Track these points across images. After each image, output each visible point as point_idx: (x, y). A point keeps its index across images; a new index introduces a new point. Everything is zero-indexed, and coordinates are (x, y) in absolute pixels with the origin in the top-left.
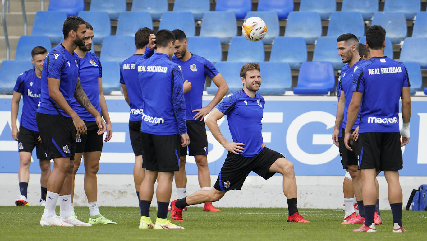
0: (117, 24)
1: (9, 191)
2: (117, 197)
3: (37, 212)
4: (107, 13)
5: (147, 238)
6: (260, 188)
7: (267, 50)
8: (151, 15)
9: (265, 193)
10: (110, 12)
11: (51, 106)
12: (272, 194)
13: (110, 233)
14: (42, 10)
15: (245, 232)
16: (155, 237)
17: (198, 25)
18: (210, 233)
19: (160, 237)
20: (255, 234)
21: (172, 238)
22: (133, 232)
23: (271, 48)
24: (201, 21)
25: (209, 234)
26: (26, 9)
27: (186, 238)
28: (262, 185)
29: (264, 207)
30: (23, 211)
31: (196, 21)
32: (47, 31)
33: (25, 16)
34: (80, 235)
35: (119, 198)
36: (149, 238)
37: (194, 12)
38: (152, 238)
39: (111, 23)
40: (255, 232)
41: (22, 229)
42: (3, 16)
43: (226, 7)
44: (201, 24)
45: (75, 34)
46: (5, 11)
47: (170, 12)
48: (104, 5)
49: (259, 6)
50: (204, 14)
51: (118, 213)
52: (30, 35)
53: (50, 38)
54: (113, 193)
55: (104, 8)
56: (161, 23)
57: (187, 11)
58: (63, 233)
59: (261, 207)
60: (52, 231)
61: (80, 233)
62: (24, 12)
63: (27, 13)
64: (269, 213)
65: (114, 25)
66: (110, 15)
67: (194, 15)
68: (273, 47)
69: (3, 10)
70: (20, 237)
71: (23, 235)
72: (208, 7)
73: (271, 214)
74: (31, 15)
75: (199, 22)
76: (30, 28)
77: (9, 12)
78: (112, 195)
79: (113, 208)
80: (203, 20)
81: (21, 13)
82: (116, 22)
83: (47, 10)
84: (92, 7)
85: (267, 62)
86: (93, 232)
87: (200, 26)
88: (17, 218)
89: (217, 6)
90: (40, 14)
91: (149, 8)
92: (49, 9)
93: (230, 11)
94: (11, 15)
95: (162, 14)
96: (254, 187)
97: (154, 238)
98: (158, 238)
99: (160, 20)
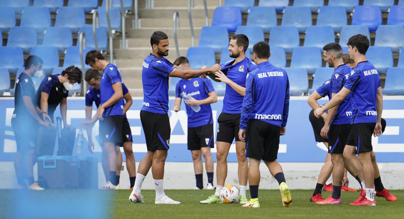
0: (269, 36)
1: (180, 177)
2: (270, 182)
3: (204, 195)
4: (261, 28)
5: (296, 216)
6: (390, 173)
7: (395, 58)
8: (298, 29)
9: (395, 177)
10: (264, 26)
11: (160, 106)
12: (400, 178)
13: (265, 212)
14: (207, 25)
15: (378, 210)
16: (303, 214)
17: (337, 36)
18: (349, 211)
19: (306, 215)
20: (386, 211)
21: (316, 216)
22: (284, 211)
23: (398, 56)
24: (340, 33)
25: (347, 212)
26: (194, 25)
27: (328, 215)
28: (392, 171)
29: (394, 189)
30: (192, 194)
31: (336, 33)
32: (211, 43)
33: (192, 31)
34: (240, 213)
35: (272, 182)
36: (297, 216)
37: (334, 26)
38: (299, 216)
39: (265, 36)
40: (386, 210)
41: (192, 209)
42: (174, 31)
43: (360, 21)
44: (340, 36)
45: (157, 47)
46: (176, 27)
47: (314, 26)
48: (259, 21)
49: (388, 21)
50: (342, 28)
51: (271, 195)
52: (197, 46)
53: (213, 49)
54: (268, 178)
55: (259, 23)
56: (306, 35)
57: (328, 25)
58: (225, 212)
59: (391, 189)
60: (216, 210)
61: (240, 212)
62: (192, 27)
63: (195, 28)
64: (398, 194)
65: (267, 37)
66: (263, 29)
67: (334, 28)
68: (400, 55)
69: (174, 26)
70: (189, 215)
71: (192, 214)
72: (346, 21)
73: (399, 195)
74: (198, 30)
75: (338, 34)
76: (197, 41)
77: (179, 27)
78: (266, 180)
79: (268, 190)
80: (341, 32)
81: (189, 28)
82: (269, 35)
83: (210, 25)
84: (248, 23)
85: (395, 68)
86: (250, 211)
87: (339, 37)
88: (187, 199)
89: (353, 21)
90: (205, 28)
91: (296, 23)
92: (213, 25)
93: (364, 25)
94: (181, 30)
95: (307, 28)
96: (385, 172)
97: (301, 215)
98: (305, 216)
99: (306, 33)
